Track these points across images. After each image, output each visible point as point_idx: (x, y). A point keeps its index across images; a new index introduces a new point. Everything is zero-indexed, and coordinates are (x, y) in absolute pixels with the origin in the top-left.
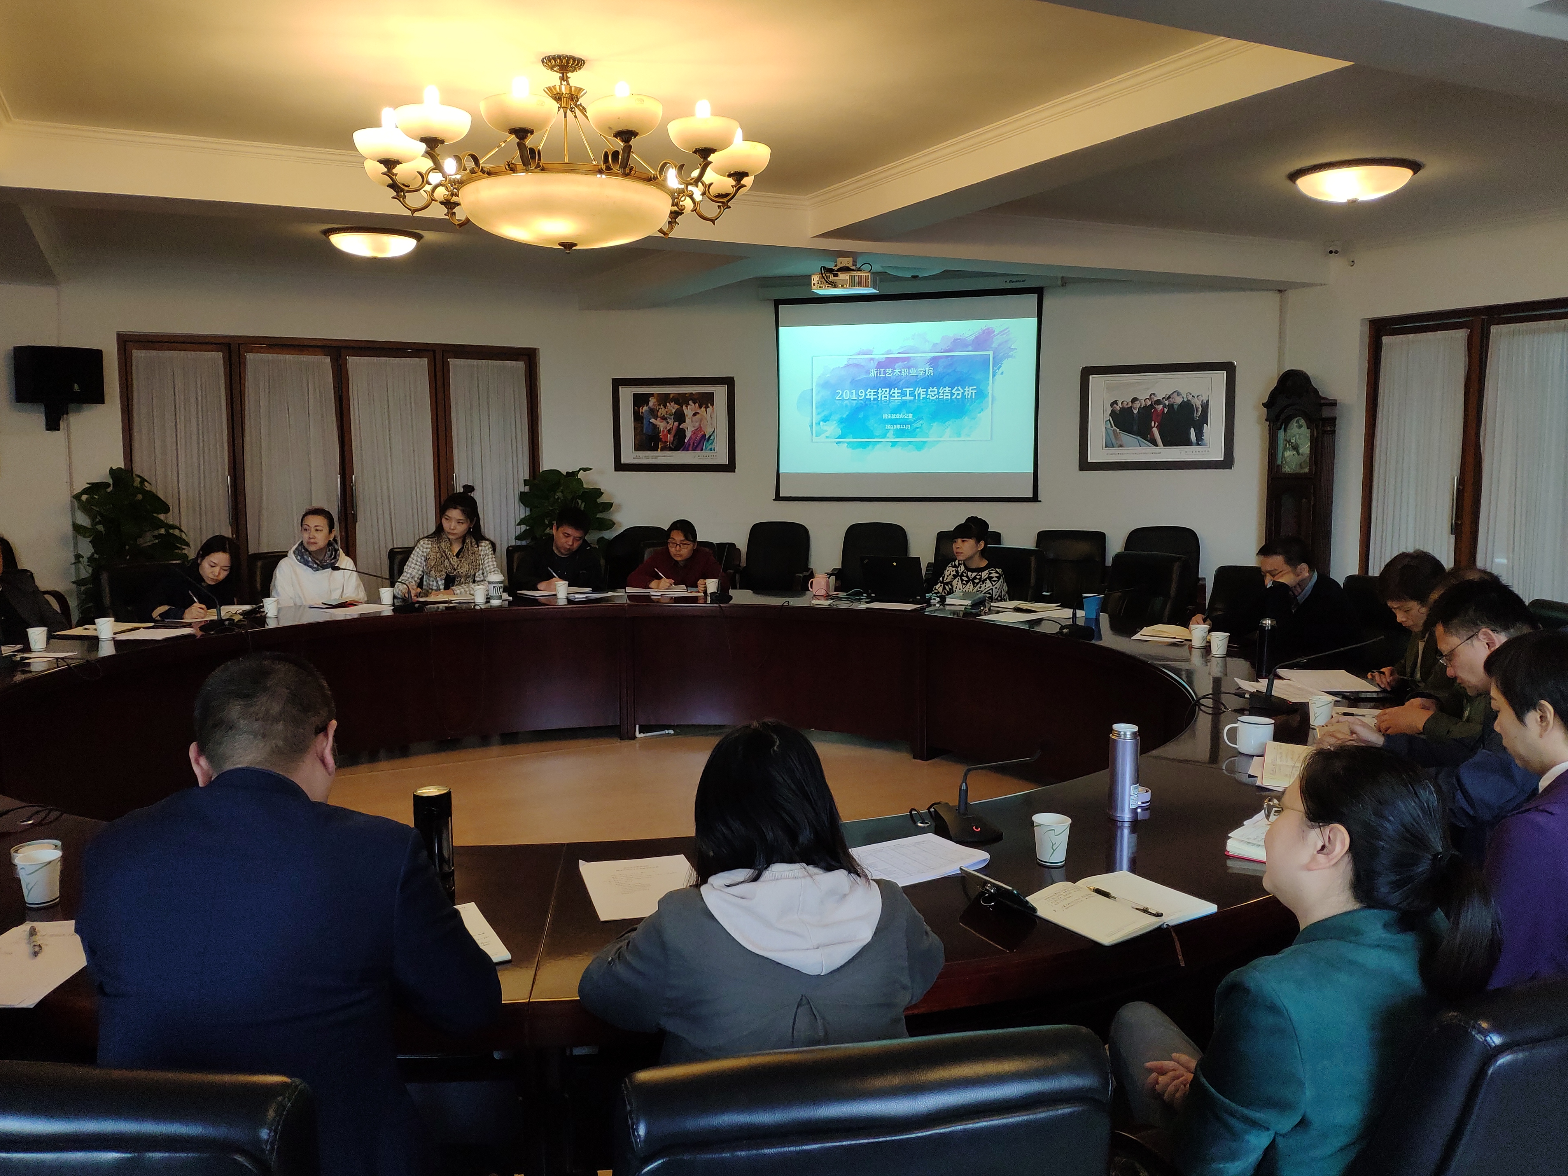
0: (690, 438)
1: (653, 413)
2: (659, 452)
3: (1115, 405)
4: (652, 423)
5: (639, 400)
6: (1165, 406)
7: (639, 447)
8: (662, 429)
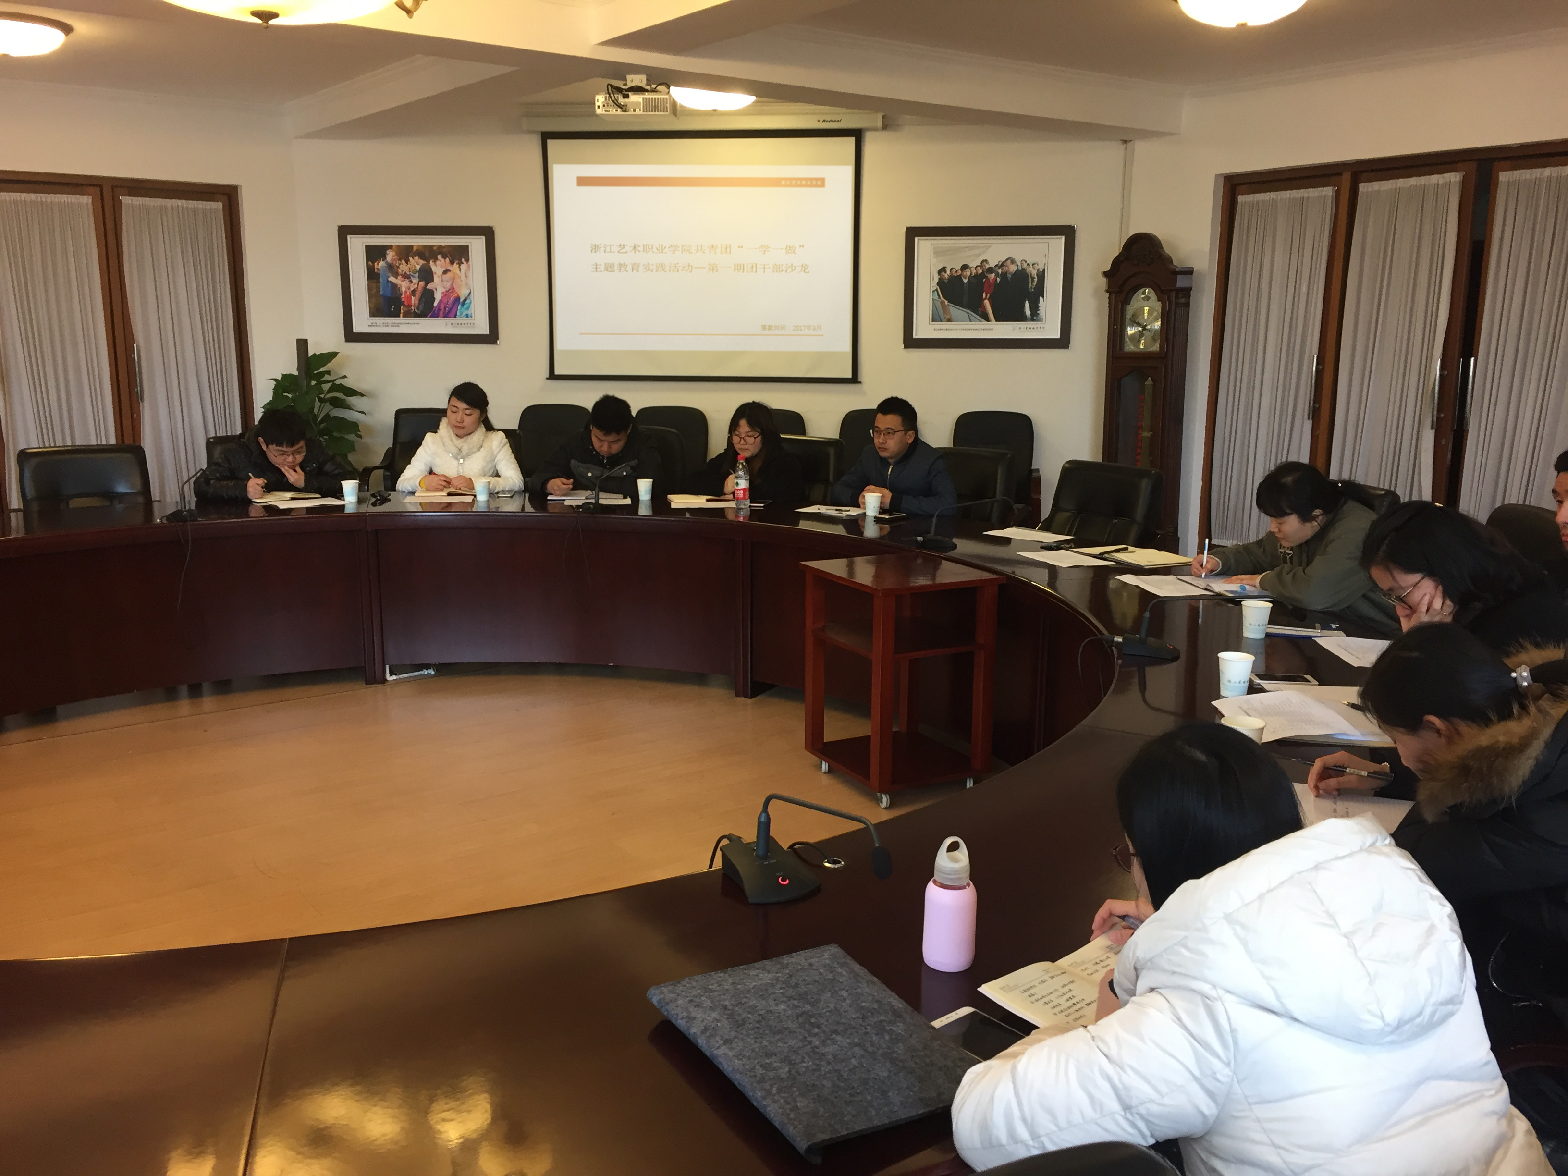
0: (441, 301)
1: (392, 269)
2: (401, 318)
3: (943, 273)
4: (390, 281)
5: (374, 253)
6: (997, 275)
7: (376, 311)
8: (403, 289)
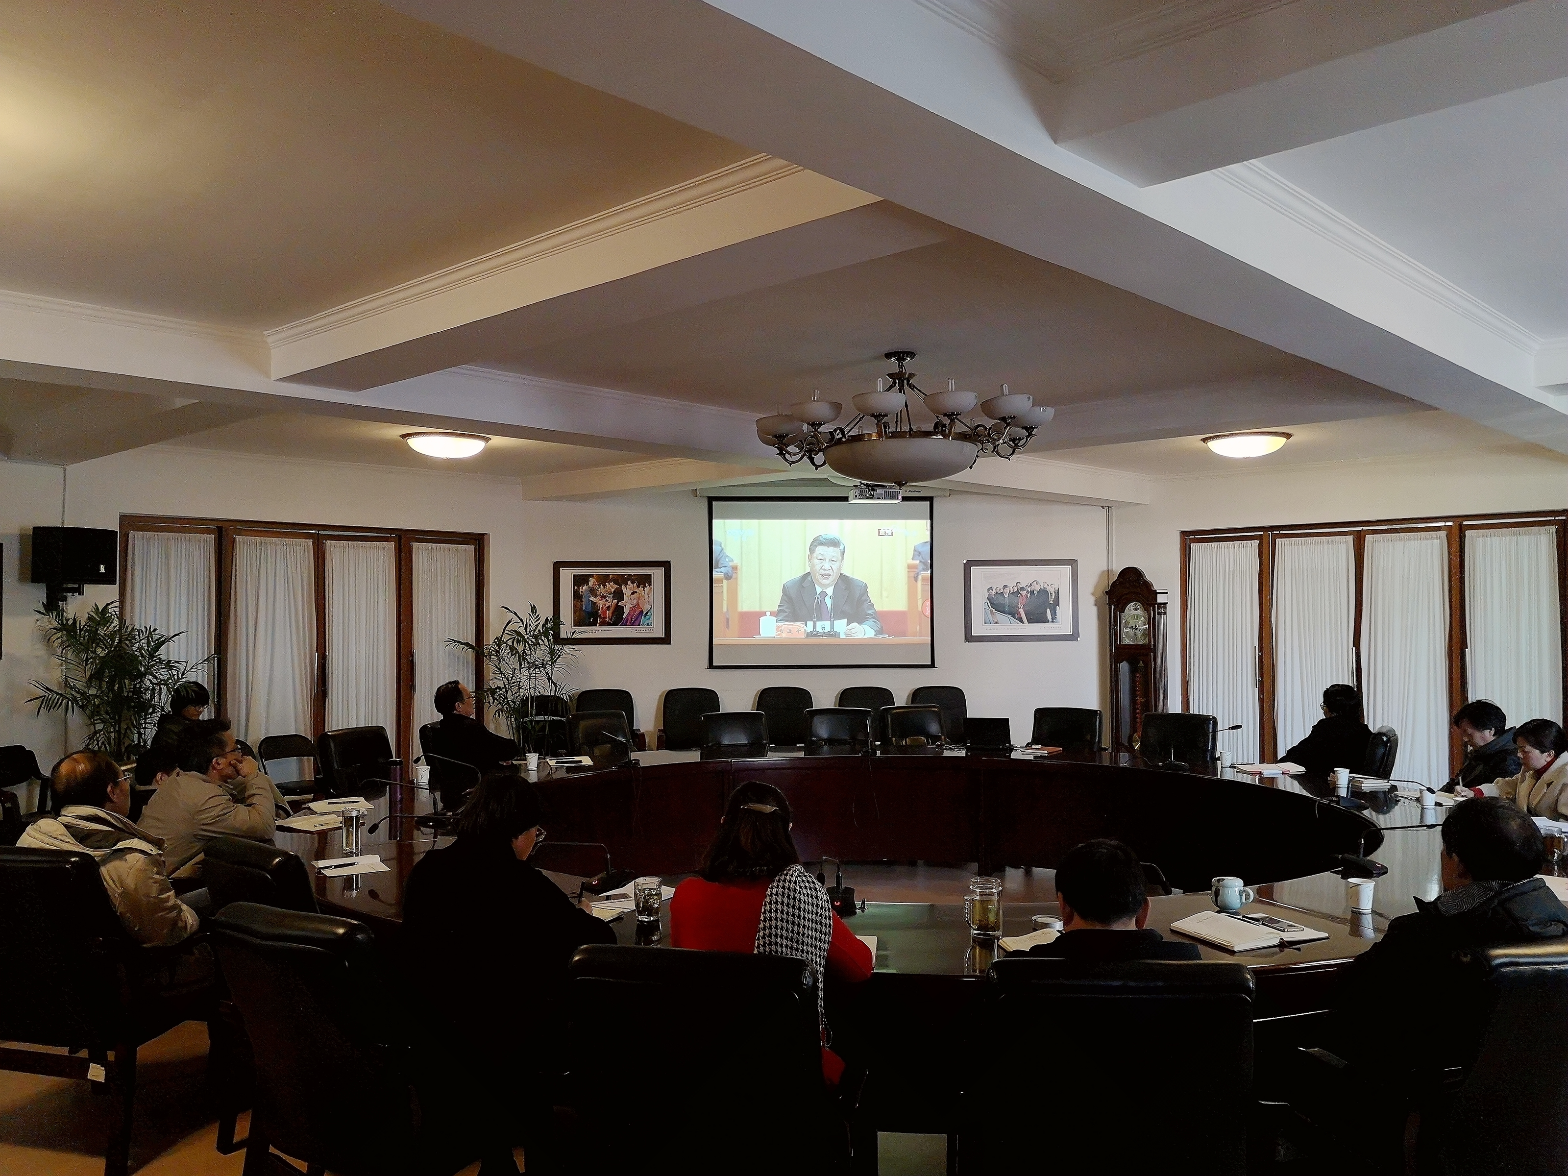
0: (628, 614)
2: (598, 626)
3: (991, 590)
4: (591, 600)
6: (1028, 592)
8: (601, 606)
